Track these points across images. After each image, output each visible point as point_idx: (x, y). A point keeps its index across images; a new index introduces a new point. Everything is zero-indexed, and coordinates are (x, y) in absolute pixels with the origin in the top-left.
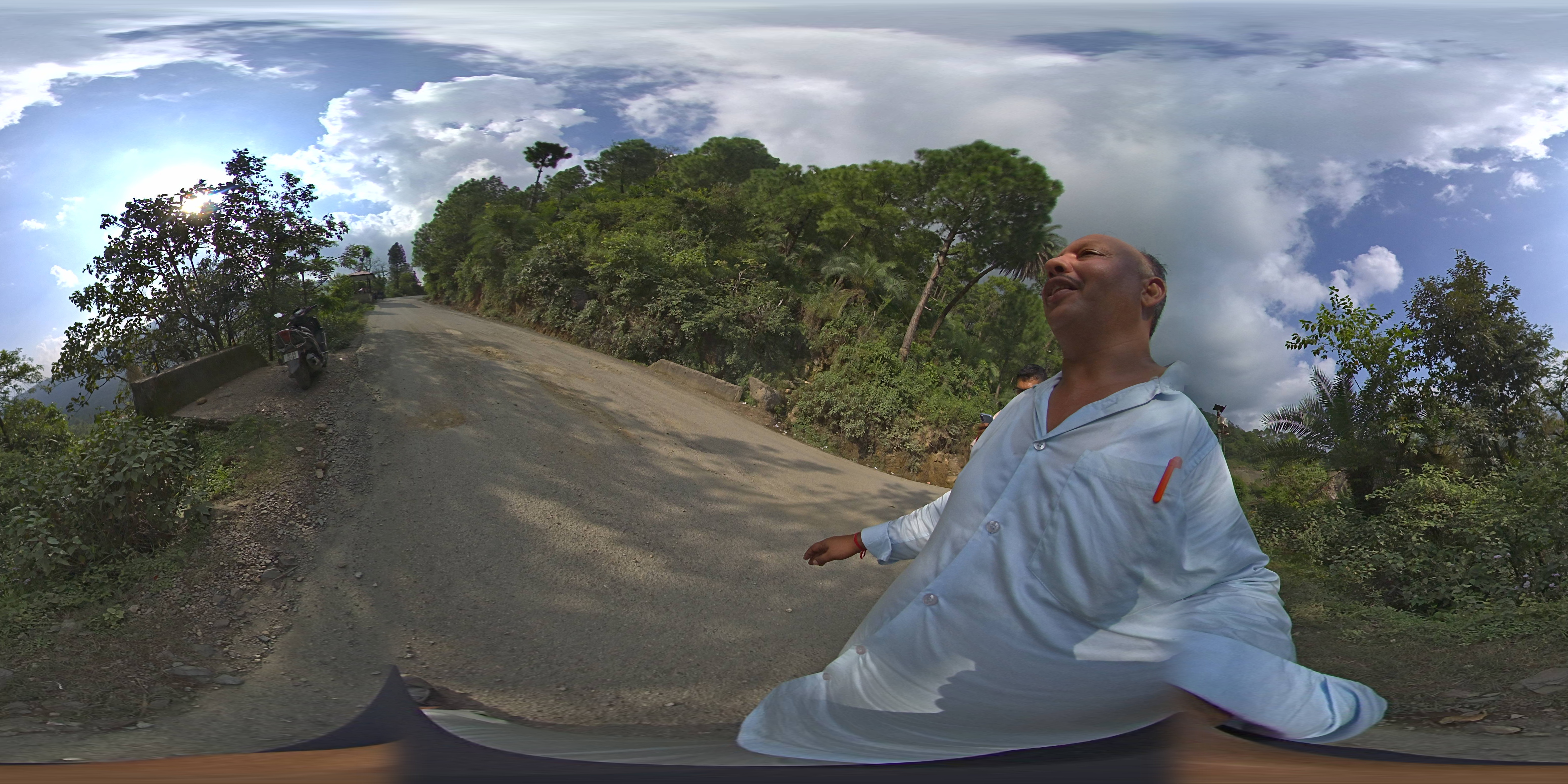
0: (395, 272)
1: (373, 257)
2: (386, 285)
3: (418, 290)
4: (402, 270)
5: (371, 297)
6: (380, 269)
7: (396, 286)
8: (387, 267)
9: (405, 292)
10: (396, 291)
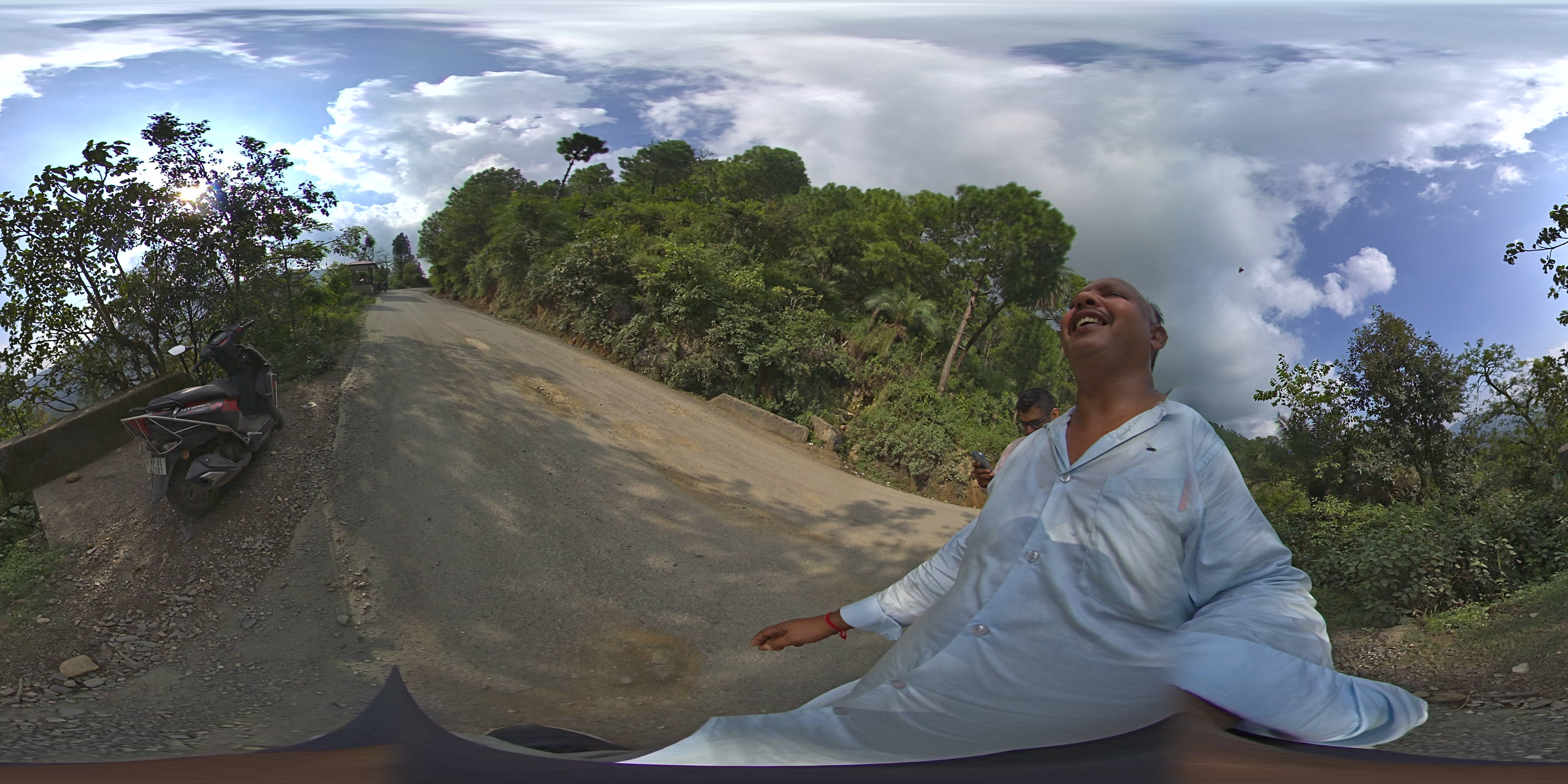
0: (399, 263)
1: (376, 247)
2: (390, 276)
3: (422, 282)
4: (406, 261)
5: (372, 289)
6: (384, 260)
7: (400, 277)
8: (391, 257)
9: (409, 284)
10: (400, 283)
